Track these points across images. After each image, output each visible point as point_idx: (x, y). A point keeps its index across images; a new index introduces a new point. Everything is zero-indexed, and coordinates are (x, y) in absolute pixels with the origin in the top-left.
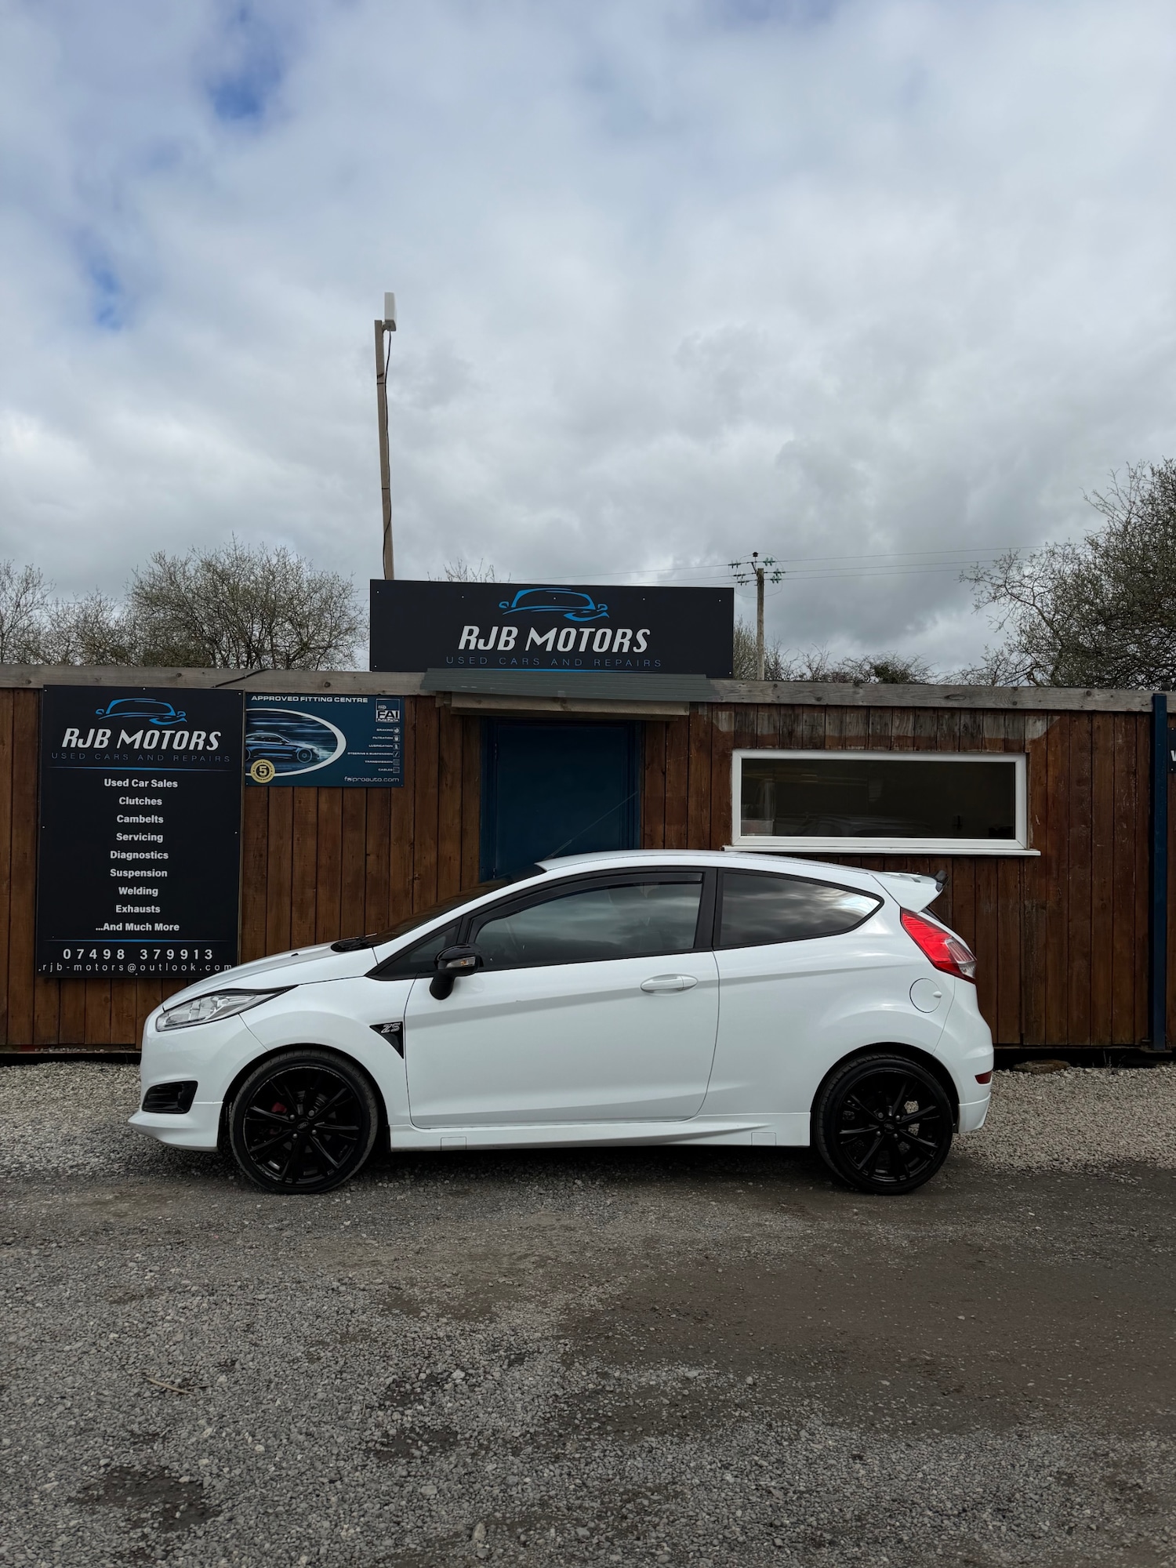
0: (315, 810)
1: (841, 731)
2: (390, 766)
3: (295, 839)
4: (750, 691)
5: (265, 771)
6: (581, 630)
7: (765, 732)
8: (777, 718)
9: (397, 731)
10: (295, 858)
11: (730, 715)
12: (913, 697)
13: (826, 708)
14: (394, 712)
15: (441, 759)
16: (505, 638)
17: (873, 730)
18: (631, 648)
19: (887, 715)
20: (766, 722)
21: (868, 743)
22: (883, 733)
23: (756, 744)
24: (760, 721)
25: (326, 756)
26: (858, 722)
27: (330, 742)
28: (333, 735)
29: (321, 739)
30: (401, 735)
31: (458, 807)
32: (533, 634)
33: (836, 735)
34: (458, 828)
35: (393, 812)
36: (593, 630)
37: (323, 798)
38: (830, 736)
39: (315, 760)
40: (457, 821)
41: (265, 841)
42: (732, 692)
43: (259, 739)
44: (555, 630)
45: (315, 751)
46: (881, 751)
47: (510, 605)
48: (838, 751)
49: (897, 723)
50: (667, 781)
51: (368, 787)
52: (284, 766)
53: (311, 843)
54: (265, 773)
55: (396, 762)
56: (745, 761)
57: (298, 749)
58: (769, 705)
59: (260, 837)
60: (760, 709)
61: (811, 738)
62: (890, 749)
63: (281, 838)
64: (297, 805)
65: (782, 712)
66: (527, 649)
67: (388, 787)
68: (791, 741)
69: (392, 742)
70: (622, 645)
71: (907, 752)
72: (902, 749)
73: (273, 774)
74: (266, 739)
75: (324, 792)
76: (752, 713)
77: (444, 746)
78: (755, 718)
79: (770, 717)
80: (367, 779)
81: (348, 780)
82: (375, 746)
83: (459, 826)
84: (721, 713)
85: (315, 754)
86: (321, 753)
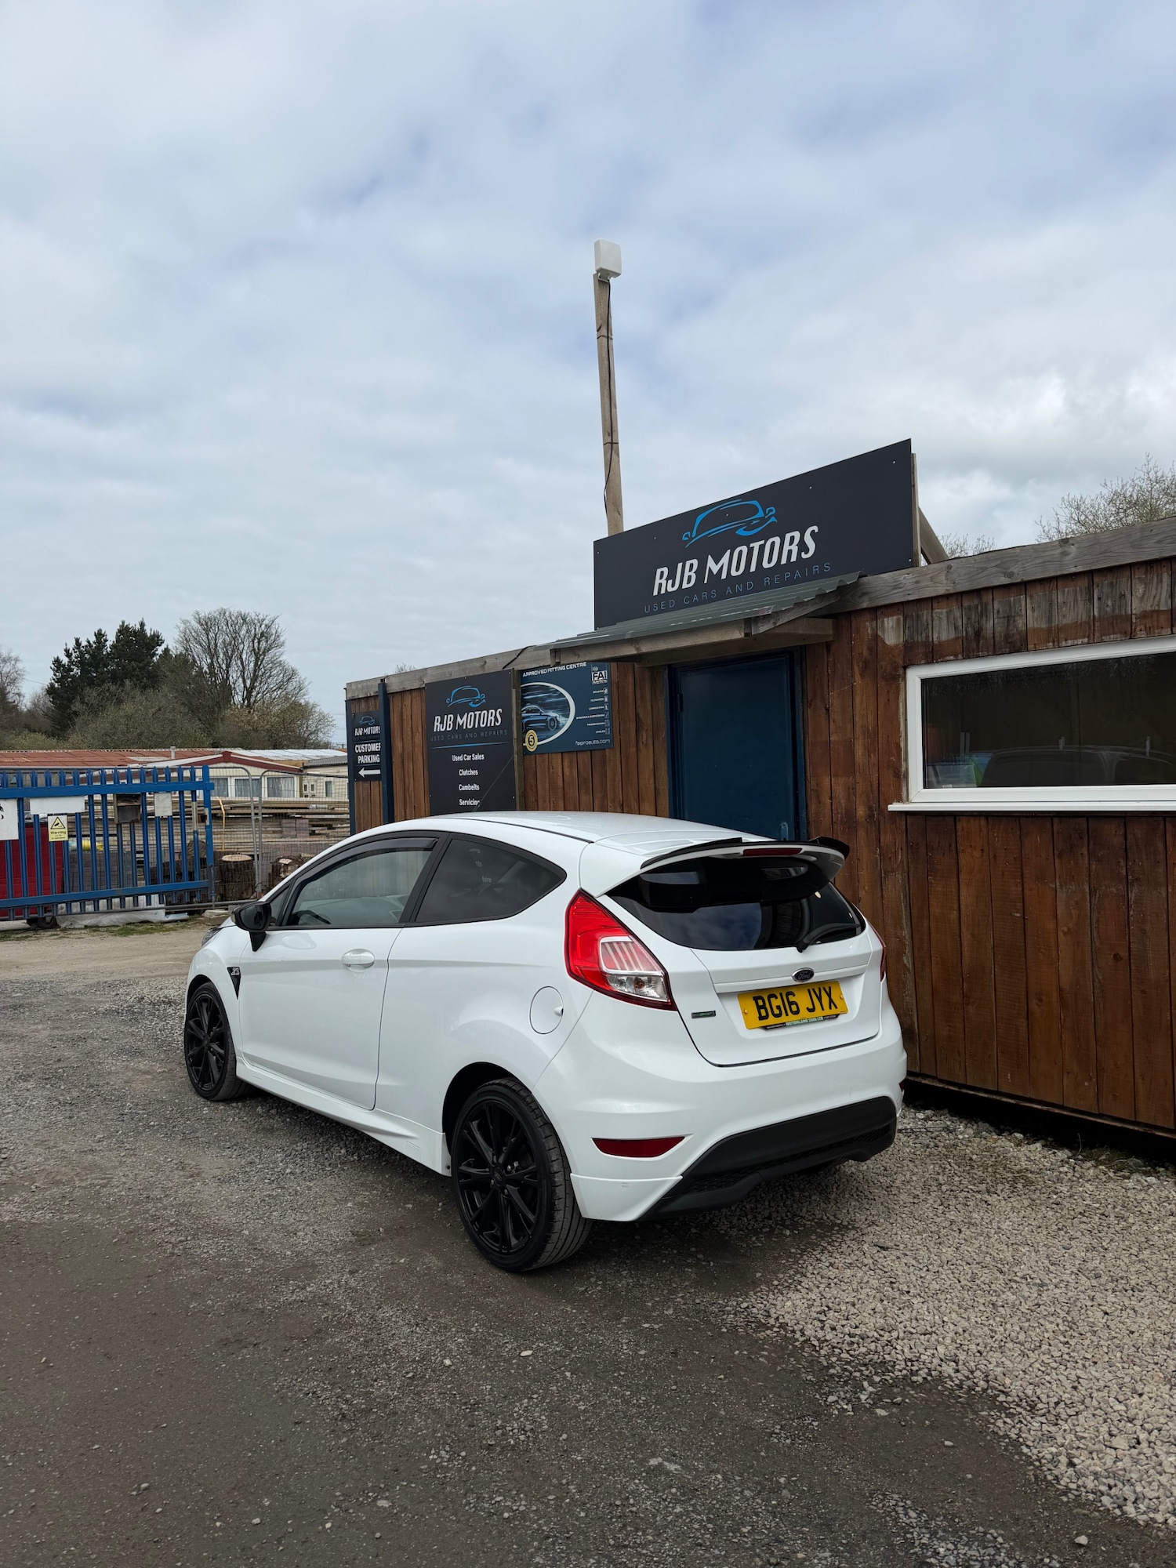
0: (562, 775)
1: (1050, 619)
2: (603, 727)
4: (917, 582)
5: (533, 741)
6: (751, 545)
7: (944, 638)
8: (958, 614)
9: (606, 691)
11: (898, 619)
12: (1159, 542)
13: (1024, 586)
14: (603, 672)
15: (637, 715)
16: (688, 573)
17: (1100, 609)
18: (799, 554)
19: (1123, 582)
20: (944, 623)
21: (1092, 633)
22: (1117, 612)
23: (934, 655)
24: (936, 622)
25: (564, 722)
26: (1076, 601)
27: (564, 708)
28: (567, 702)
29: (561, 706)
30: (610, 695)
31: (652, 767)
32: (711, 563)
33: (1044, 626)
34: (653, 789)
36: (762, 542)
37: (566, 763)
38: (1034, 630)
39: (560, 726)
40: (652, 781)
42: (895, 587)
43: (529, 711)
44: (729, 551)
45: (559, 718)
46: (1115, 642)
47: (691, 535)
48: (1047, 650)
49: (1140, 589)
50: (831, 721)
51: (591, 750)
52: (544, 735)
54: (533, 743)
55: (607, 723)
56: (925, 683)
57: (548, 718)
58: (947, 597)
60: (935, 605)
61: (1007, 637)
62: (1130, 636)
64: (551, 771)
65: (966, 604)
66: (705, 582)
67: (603, 749)
68: (978, 644)
69: (603, 703)
70: (790, 552)
71: (1161, 637)
72: (1151, 634)
73: (537, 743)
74: (532, 711)
75: (566, 756)
76: (925, 612)
77: (639, 702)
78: (930, 618)
79: (948, 614)
80: (590, 743)
81: (579, 743)
82: (592, 708)
83: (653, 786)
84: (886, 619)
85: (557, 721)
86: (561, 720)
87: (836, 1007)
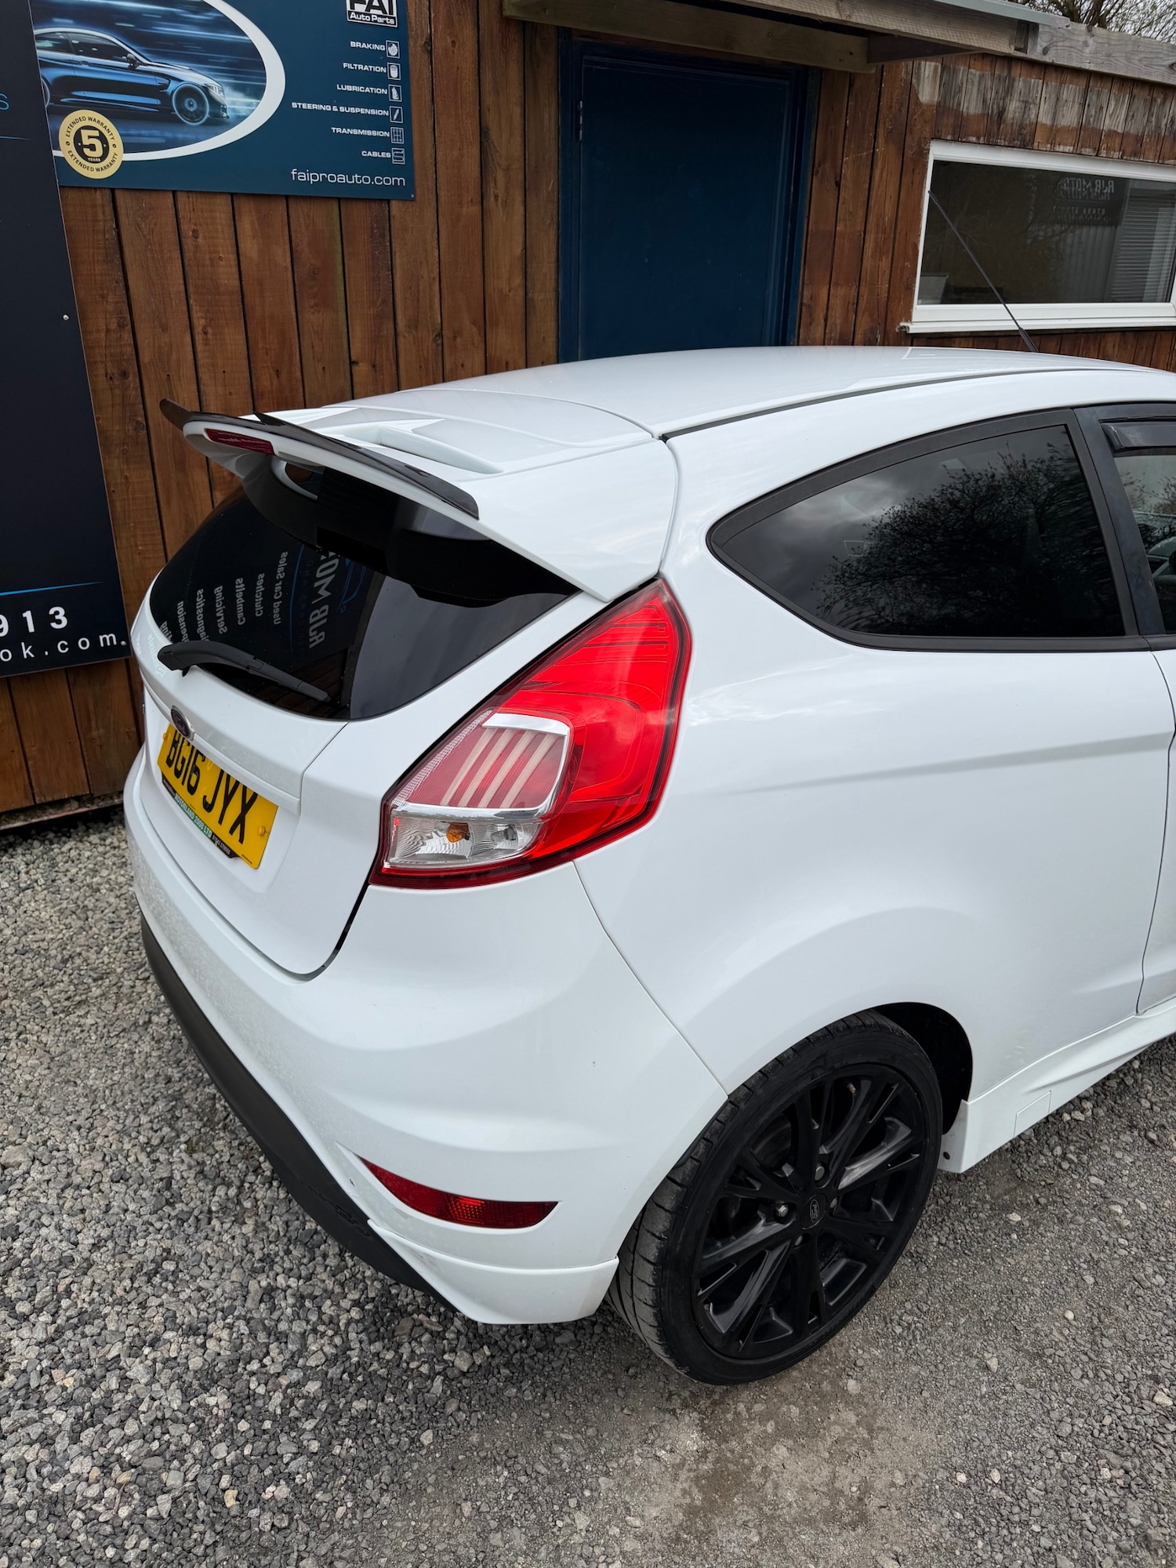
0: (233, 257)
1: (1055, 115)
2: (383, 144)
3: (198, 329)
5: (98, 143)
7: (972, 111)
8: (988, 83)
9: (393, 50)
10: (205, 376)
15: (483, 131)
17: (1088, 115)
20: (976, 90)
21: (1077, 141)
23: (958, 130)
24: (969, 86)
25: (242, 110)
28: (252, 50)
29: (225, 58)
30: (403, 61)
31: (518, 250)
34: (520, 299)
35: (398, 262)
37: (246, 225)
38: (1040, 127)
39: (218, 121)
40: (518, 280)
41: (127, 336)
43: (64, 45)
45: (216, 93)
46: (1086, 157)
49: (1112, 105)
50: (841, 202)
51: (343, 198)
52: (143, 132)
53: (234, 338)
54: (99, 152)
55: (396, 135)
56: (938, 165)
57: (173, 86)
59: (113, 326)
61: (1019, 126)
63: (165, 328)
64: (188, 243)
65: (998, 71)
67: (381, 199)
68: (998, 130)
69: (383, 80)
73: (119, 156)
74: (85, 48)
75: (247, 208)
76: (962, 68)
77: (489, 100)
78: (965, 78)
79: (982, 77)
80: (342, 178)
81: (303, 177)
82: (349, 88)
83: (521, 292)
84: (923, 63)
85: (212, 100)
86: (231, 100)
87: (241, 841)
